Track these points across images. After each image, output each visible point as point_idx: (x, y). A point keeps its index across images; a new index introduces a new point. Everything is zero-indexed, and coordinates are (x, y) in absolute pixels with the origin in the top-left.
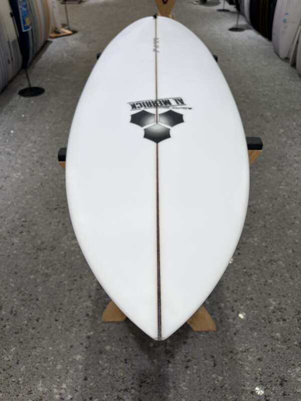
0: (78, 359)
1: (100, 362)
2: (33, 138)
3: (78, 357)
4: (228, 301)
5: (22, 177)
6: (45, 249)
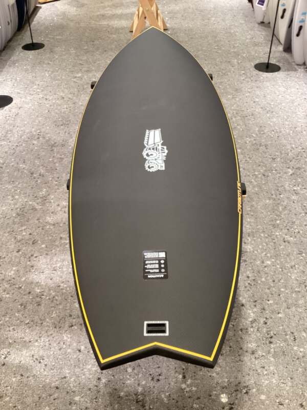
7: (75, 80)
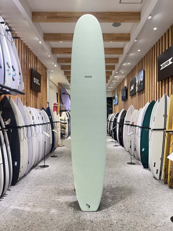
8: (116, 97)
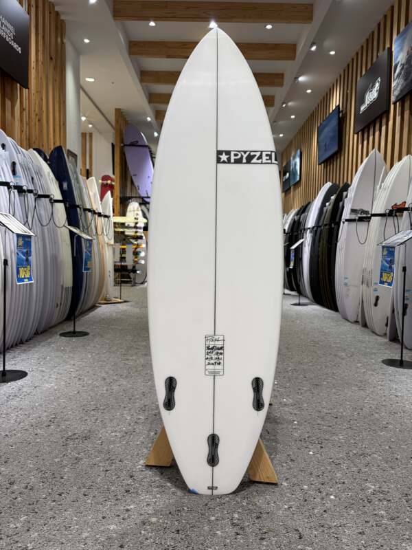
0: (112, 528)
1: (143, 532)
2: (72, 362)
3: (112, 527)
4: (312, 484)
5: (56, 387)
6: (77, 438)
7: (127, 362)
8: (292, 162)
